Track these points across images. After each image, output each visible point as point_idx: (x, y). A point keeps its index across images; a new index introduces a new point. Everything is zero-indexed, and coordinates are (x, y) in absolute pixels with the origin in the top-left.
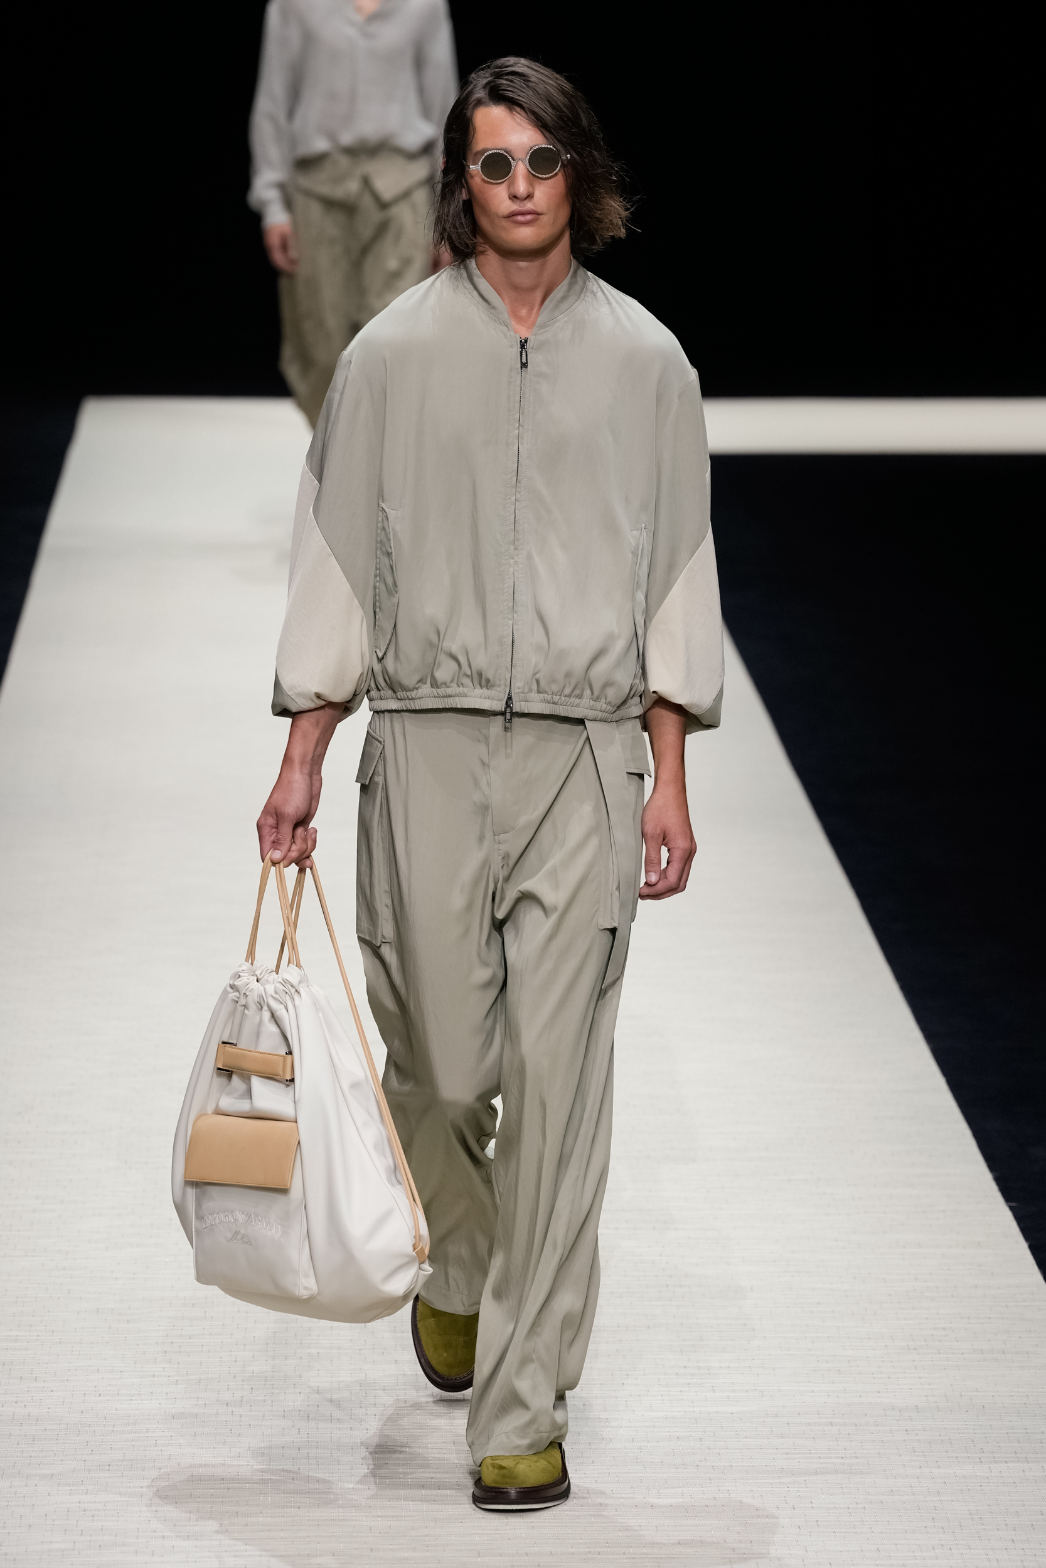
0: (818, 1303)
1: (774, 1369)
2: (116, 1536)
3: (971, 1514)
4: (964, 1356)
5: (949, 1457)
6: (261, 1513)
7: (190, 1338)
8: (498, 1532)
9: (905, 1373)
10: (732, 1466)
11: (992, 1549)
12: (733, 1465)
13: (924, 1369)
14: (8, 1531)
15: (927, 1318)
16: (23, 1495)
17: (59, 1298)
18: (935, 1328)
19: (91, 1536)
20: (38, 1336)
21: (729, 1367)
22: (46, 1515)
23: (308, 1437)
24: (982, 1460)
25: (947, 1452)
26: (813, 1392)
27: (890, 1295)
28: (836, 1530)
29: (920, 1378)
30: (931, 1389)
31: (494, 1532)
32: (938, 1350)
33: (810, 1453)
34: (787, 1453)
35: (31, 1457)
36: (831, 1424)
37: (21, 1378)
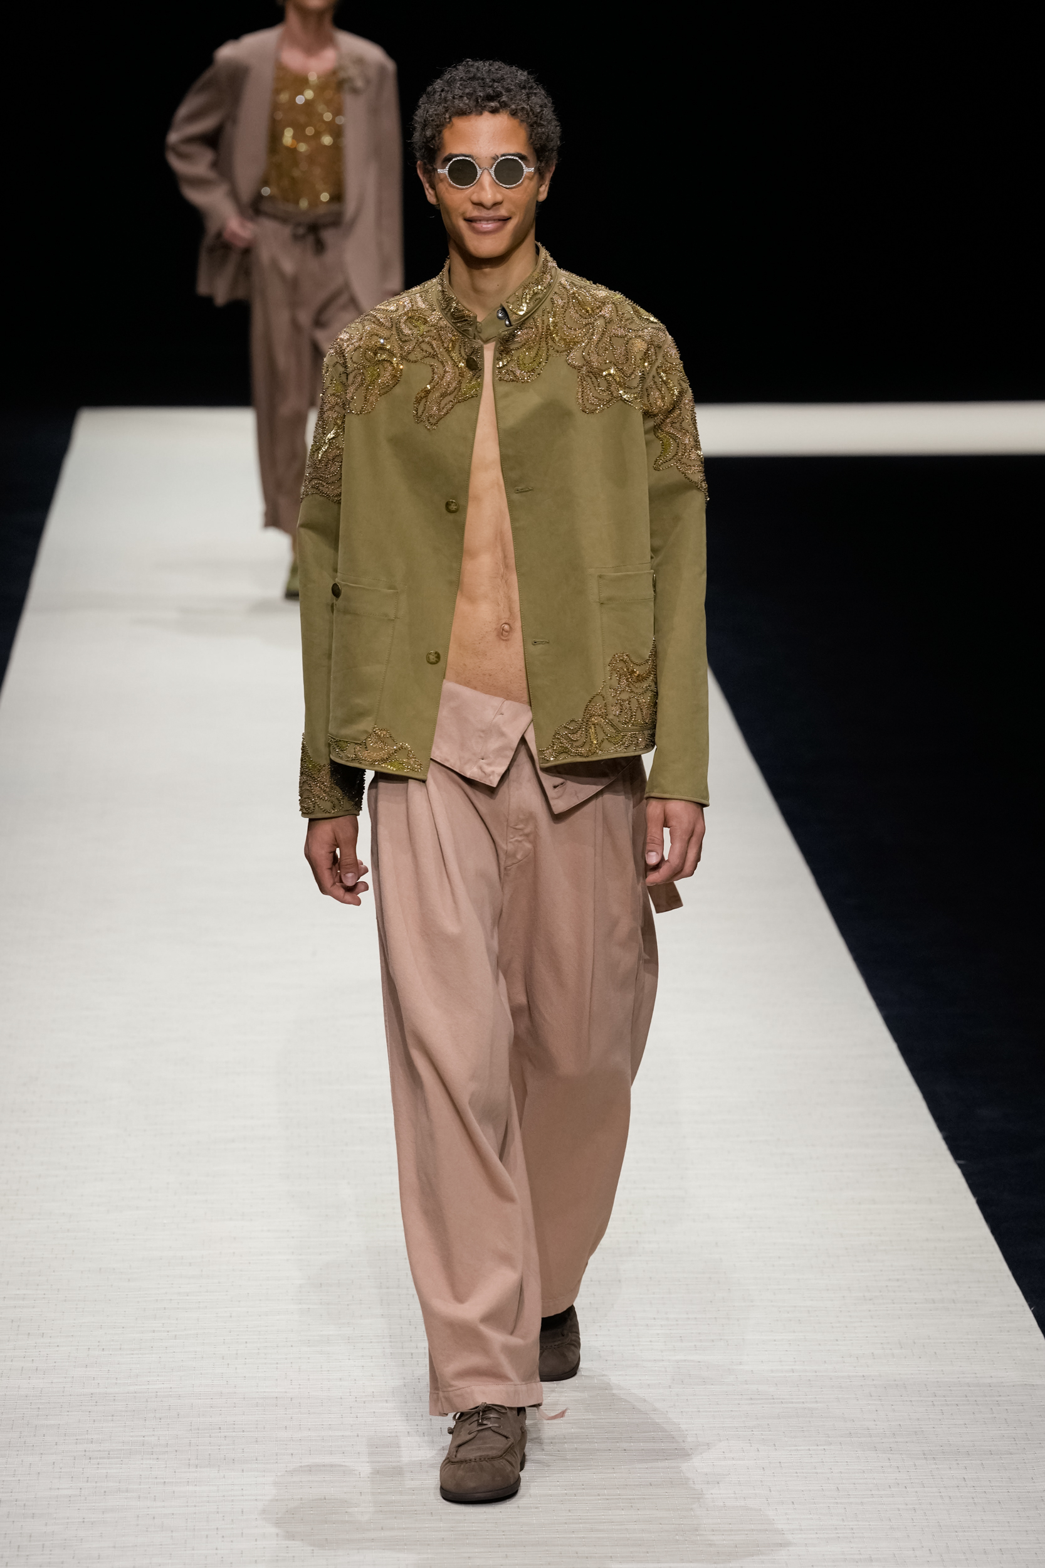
0: (779, 1257)
1: (738, 1320)
2: (120, 1482)
3: (924, 1454)
4: (917, 1305)
5: (903, 1401)
6: (257, 1460)
7: (188, 1296)
9: (861, 1321)
10: (699, 1411)
11: (945, 1487)
12: (701, 1410)
13: (879, 1319)
14: (18, 1479)
15: (881, 1271)
17: (63, 1259)
18: (890, 1280)
19: (96, 1482)
20: (45, 1294)
21: (696, 1318)
22: (54, 1463)
23: (300, 1388)
24: (935, 1403)
25: (901, 1396)
26: (775, 1341)
27: (847, 1249)
28: (798, 1471)
29: (876, 1327)
30: (886, 1337)
32: (893, 1300)
33: (774, 1399)
34: (751, 1399)
35: (39, 1408)
36: (793, 1371)
37: (29, 1334)
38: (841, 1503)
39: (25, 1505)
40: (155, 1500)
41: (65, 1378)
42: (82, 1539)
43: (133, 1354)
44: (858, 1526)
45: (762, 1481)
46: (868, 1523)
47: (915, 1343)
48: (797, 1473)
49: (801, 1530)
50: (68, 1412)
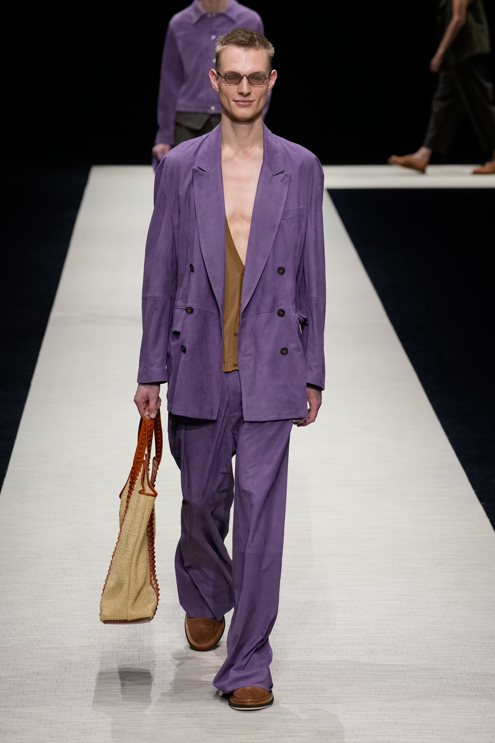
3: (466, 632)
4: (463, 567)
5: (456, 609)
9: (438, 574)
11: (475, 647)
13: (446, 572)
14: (65, 638)
15: (447, 551)
17: (85, 542)
18: (451, 555)
21: (364, 572)
22: (81, 631)
24: (471, 610)
25: (456, 606)
26: (399, 582)
27: (432, 542)
29: (444, 576)
30: (449, 580)
32: (452, 564)
33: (399, 607)
34: (389, 607)
35: (74, 607)
36: (407, 595)
37: (70, 575)
38: (429, 653)
39: (68, 649)
44: (436, 664)
45: (393, 643)
47: (462, 583)
48: (409, 640)
50: (87, 609)
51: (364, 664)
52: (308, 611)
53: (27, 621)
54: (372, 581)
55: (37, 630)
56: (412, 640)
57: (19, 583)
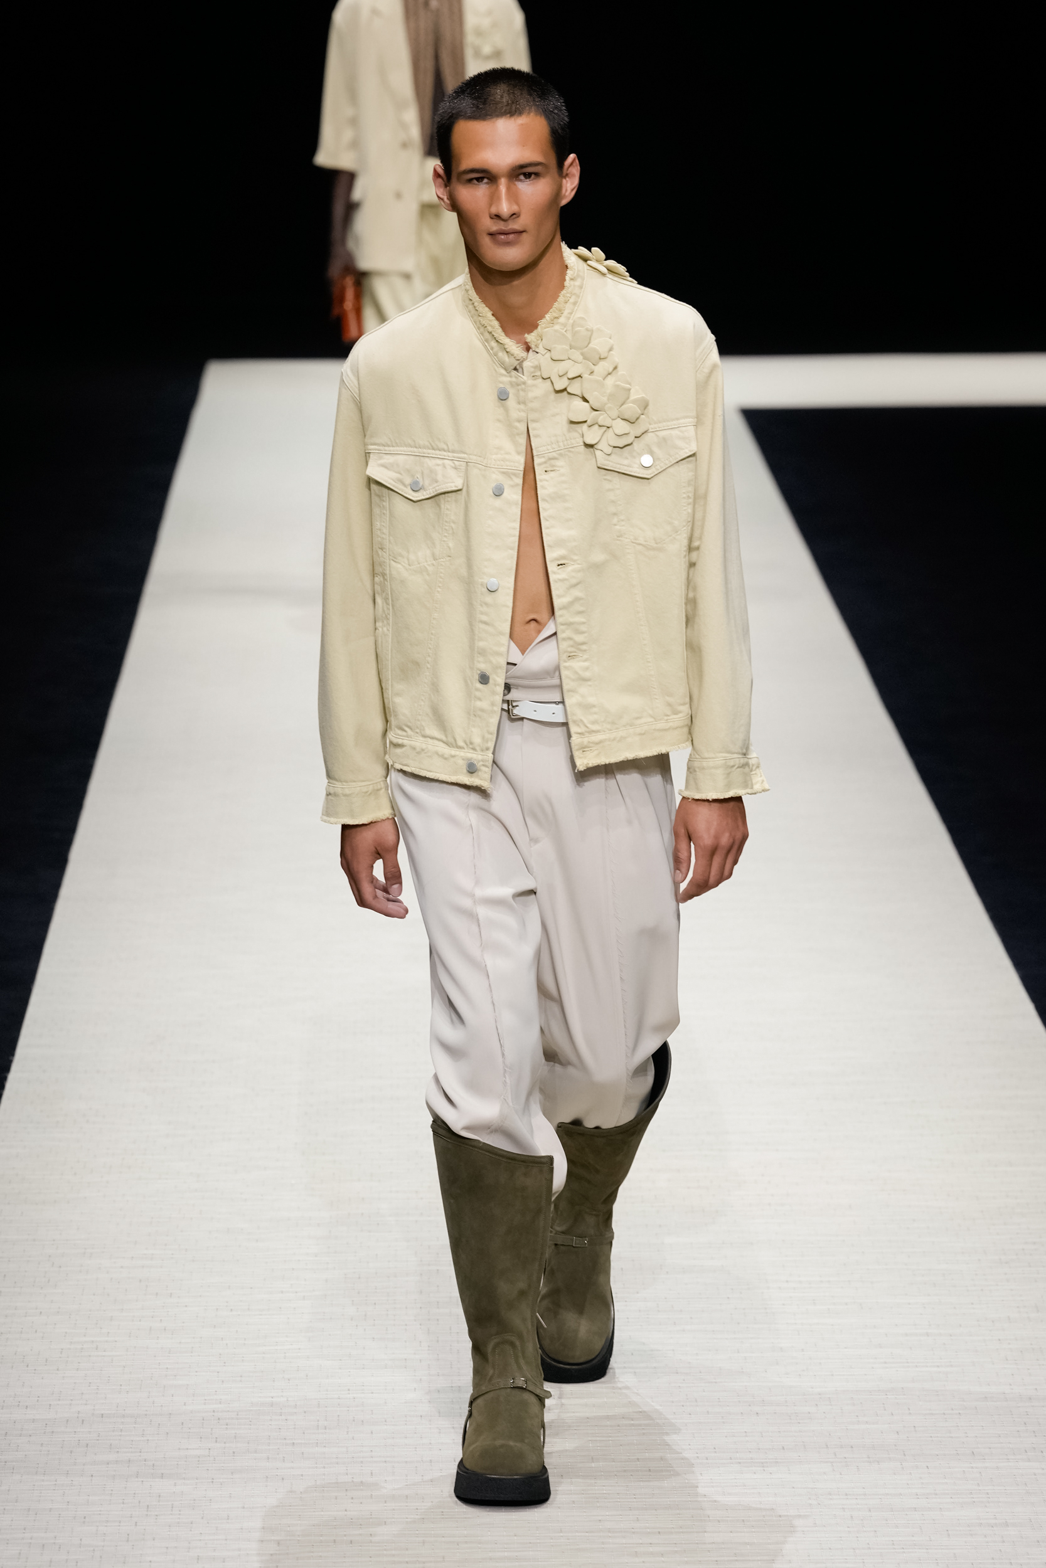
2: (248, 1443)
6: (386, 1421)
8: (610, 1439)
9: (997, 1285)
13: (1016, 1282)
14: (146, 1439)
15: (1018, 1233)
16: (160, 1405)
17: (191, 1219)
18: (1026, 1243)
19: (225, 1443)
20: (172, 1254)
21: (829, 1281)
25: (1038, 1360)
26: (909, 1304)
27: (982, 1212)
29: (1012, 1290)
30: (1023, 1301)
31: (607, 1439)
32: (1029, 1264)
33: (908, 1362)
34: (885, 1363)
35: (167, 1368)
36: (927, 1334)
37: (157, 1294)
38: (976, 1468)
39: (153, 1465)
40: (284, 1461)
41: (194, 1338)
42: (211, 1500)
43: (261, 1315)
44: (993, 1491)
45: (895, 1445)
46: (1005, 1488)
49: (936, 1494)
50: (196, 1372)
51: (830, 1494)
52: (701, 1372)
53: (59, 1400)
54: (846, 1304)
55: (83, 1421)
56: (938, 1437)
57: (41, 1313)
